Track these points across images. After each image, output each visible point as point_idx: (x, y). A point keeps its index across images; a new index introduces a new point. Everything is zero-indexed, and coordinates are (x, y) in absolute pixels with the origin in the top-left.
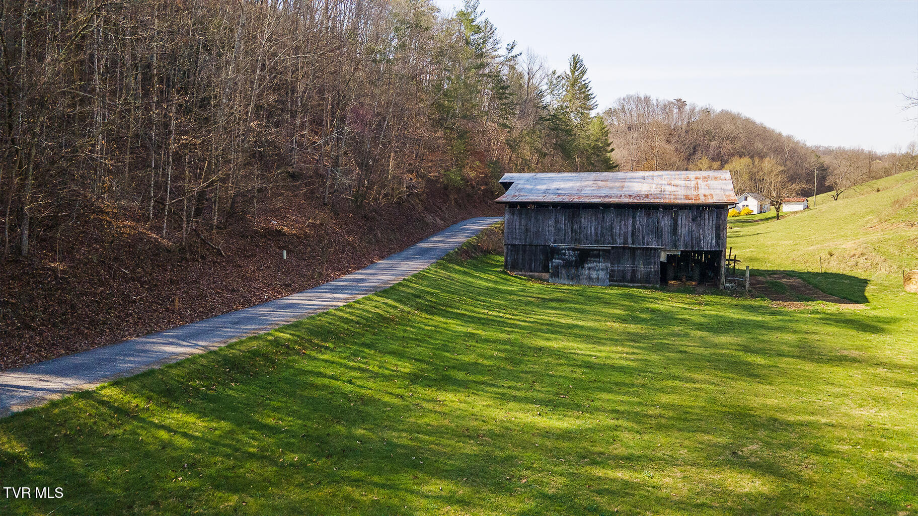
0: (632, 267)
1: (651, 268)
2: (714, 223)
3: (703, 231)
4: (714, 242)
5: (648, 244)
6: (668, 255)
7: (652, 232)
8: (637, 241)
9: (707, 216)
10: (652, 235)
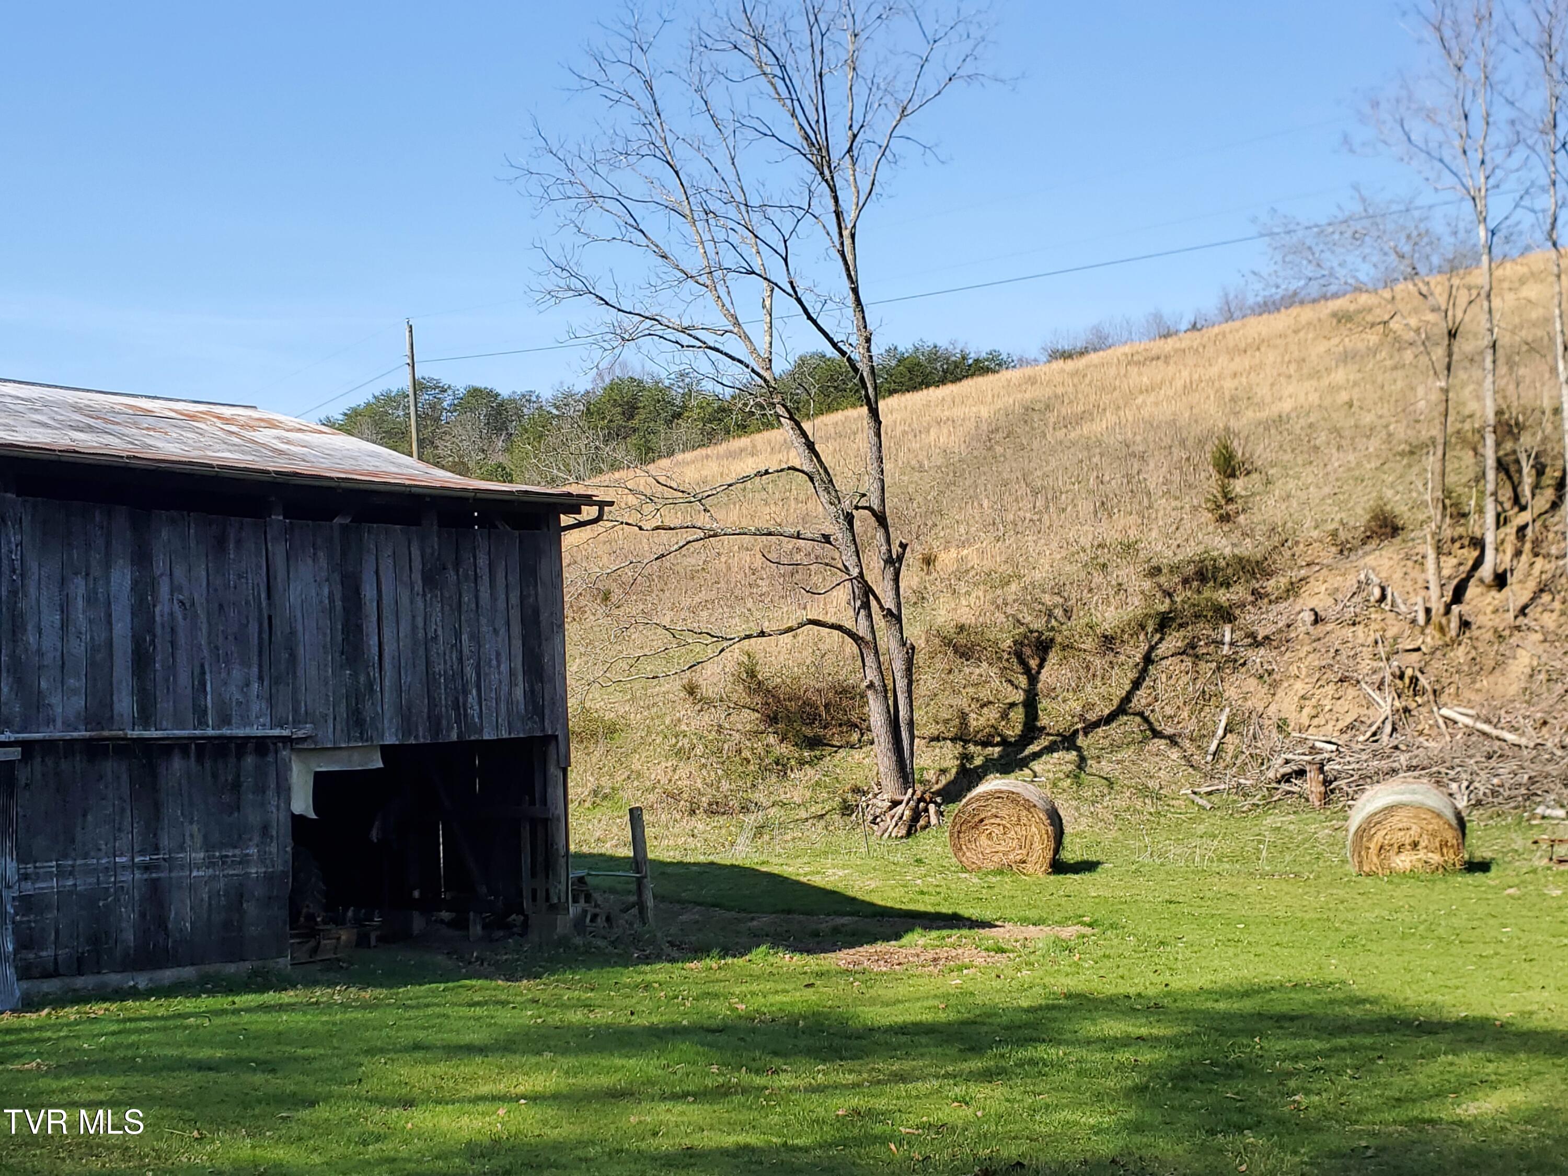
0: (146, 868)
1: (244, 861)
2: (514, 599)
3: (472, 637)
4: (519, 693)
5: (225, 720)
6: (318, 775)
7: (240, 639)
8: (164, 706)
9: (483, 561)
10: (245, 663)
